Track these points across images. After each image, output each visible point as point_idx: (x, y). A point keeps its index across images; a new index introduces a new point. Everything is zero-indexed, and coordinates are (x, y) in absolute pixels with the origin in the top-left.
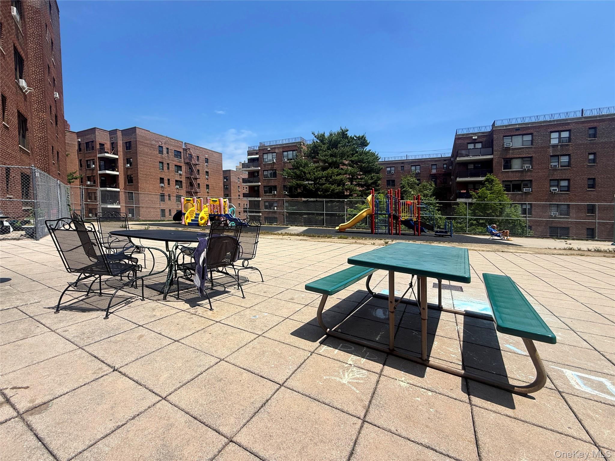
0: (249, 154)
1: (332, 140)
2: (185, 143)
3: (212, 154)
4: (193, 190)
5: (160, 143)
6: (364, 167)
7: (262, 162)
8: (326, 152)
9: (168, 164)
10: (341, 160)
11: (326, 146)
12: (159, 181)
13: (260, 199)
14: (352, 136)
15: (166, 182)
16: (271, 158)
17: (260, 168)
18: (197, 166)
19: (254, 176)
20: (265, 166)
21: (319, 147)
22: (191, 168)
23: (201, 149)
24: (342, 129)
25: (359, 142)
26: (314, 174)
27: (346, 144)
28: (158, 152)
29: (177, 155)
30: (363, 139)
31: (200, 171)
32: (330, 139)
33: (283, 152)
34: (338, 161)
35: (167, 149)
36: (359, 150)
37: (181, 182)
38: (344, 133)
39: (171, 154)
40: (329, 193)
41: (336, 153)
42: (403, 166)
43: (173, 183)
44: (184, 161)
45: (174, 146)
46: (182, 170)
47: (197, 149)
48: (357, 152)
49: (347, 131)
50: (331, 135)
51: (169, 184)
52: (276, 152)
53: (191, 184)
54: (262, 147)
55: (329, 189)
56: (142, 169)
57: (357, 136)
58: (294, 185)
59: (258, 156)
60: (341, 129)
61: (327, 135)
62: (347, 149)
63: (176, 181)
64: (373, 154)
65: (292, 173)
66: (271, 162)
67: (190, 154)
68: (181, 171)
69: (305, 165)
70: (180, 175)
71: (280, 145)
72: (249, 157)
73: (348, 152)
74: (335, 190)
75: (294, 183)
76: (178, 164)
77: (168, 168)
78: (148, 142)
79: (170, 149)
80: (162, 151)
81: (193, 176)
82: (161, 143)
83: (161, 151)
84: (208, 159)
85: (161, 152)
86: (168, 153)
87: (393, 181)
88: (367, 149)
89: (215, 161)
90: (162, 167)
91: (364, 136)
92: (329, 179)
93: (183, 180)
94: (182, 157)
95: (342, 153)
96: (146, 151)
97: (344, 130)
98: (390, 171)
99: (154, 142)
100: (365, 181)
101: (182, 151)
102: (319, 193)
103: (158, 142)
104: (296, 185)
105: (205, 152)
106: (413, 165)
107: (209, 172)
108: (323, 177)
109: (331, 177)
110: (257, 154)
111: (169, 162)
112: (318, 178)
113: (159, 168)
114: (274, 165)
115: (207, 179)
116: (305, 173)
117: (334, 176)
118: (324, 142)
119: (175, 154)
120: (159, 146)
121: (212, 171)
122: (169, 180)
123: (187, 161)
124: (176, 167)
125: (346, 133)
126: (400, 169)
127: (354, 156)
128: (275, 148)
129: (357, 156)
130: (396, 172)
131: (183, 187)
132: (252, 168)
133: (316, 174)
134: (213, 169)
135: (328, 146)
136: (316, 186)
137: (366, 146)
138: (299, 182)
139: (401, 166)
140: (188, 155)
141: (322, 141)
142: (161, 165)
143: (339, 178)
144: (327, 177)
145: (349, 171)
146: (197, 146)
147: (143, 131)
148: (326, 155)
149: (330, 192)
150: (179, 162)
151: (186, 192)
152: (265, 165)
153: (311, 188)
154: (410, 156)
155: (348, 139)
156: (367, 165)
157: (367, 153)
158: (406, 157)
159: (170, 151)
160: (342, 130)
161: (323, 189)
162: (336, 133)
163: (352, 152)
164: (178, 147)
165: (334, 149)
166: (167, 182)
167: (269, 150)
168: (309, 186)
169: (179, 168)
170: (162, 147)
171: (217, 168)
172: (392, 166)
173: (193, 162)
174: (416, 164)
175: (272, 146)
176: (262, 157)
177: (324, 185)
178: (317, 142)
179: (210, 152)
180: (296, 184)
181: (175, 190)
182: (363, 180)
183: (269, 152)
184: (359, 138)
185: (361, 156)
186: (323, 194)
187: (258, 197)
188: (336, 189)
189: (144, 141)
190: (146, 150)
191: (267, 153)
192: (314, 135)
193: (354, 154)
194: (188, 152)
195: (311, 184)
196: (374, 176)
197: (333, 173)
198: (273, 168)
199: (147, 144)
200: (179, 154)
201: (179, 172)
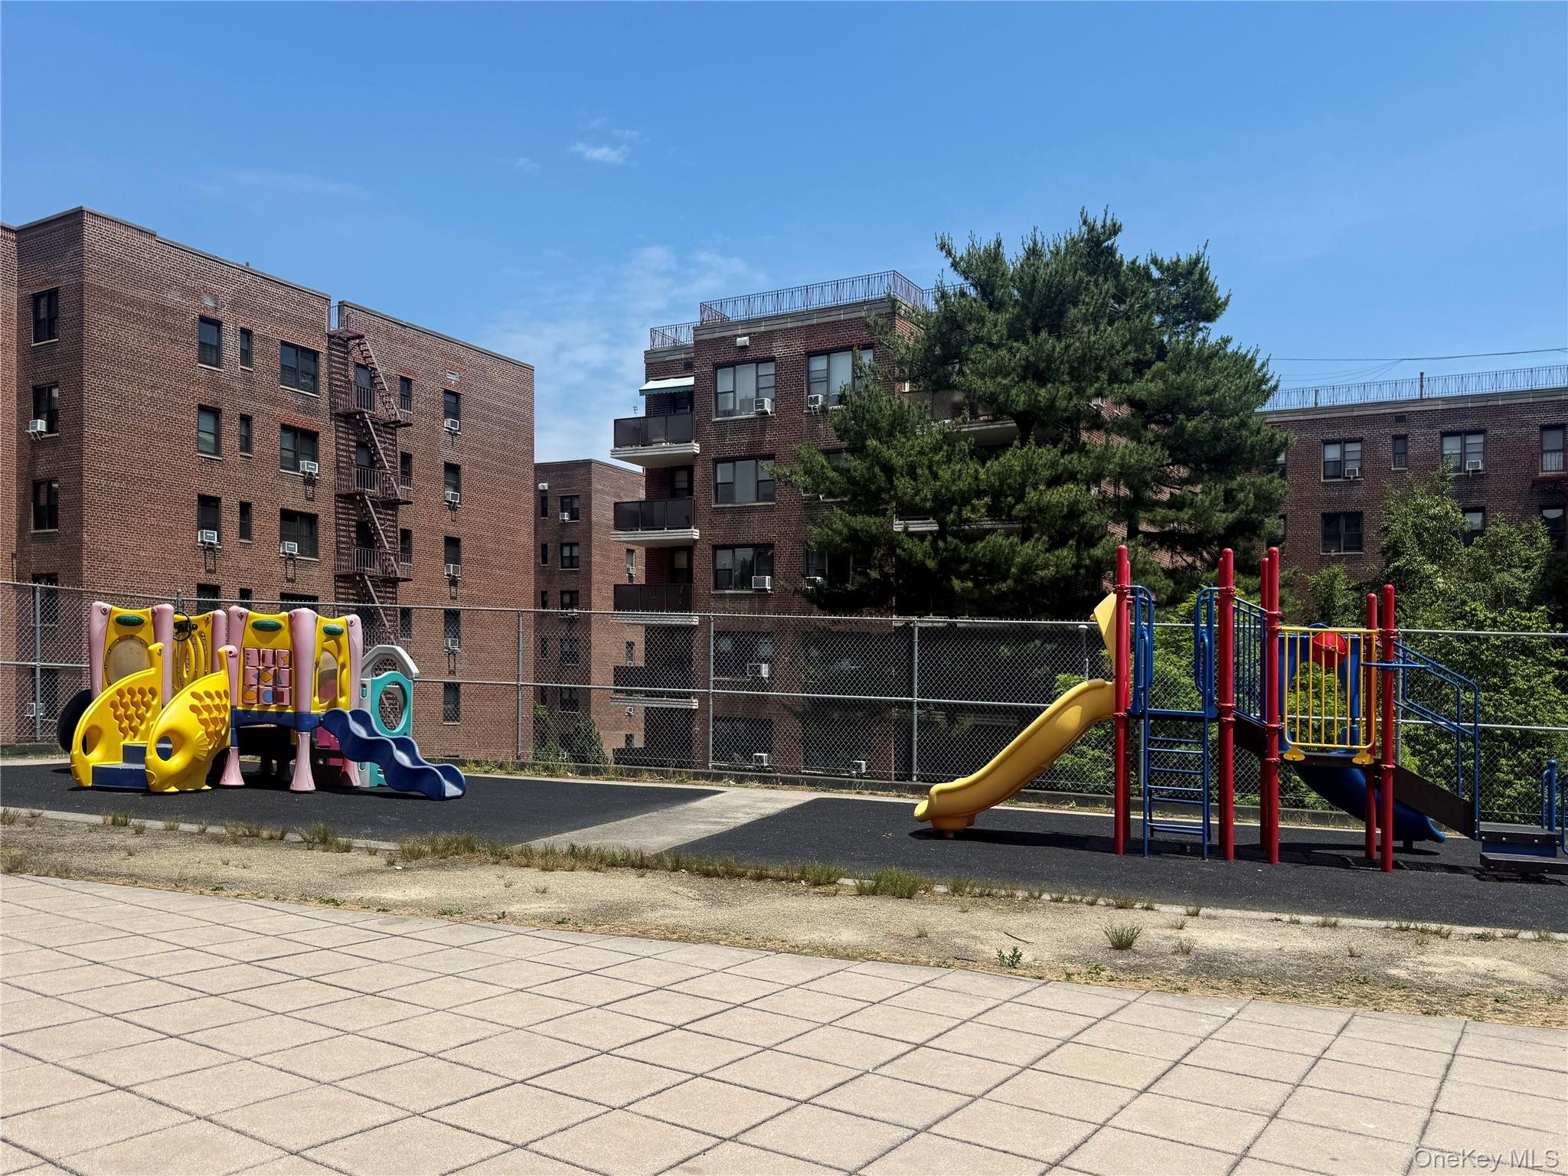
0: (656, 367)
1: (1034, 281)
2: (342, 305)
3: (484, 368)
4: (376, 570)
5: (210, 303)
6: (1194, 438)
7: (709, 416)
8: (1003, 352)
9: (246, 420)
10: (1075, 401)
11: (1003, 318)
12: (192, 514)
13: (695, 621)
14: (1141, 262)
15: (230, 518)
16: (752, 394)
17: (696, 448)
18: (399, 431)
19: (674, 494)
20: (721, 436)
21: (970, 321)
22: (365, 445)
23: (426, 342)
24: (1090, 220)
25: (1174, 294)
26: (936, 477)
27: (1104, 305)
28: (194, 353)
29: (295, 370)
30: (1196, 277)
31: (415, 463)
32: (1027, 280)
33: (811, 354)
34: (1062, 404)
35: (246, 334)
36: (1174, 339)
37: (311, 519)
38: (1099, 243)
39: (267, 362)
40: (1004, 587)
41: (1050, 359)
42: (1404, 437)
43: (266, 524)
44: (333, 405)
45: (285, 319)
46: (321, 454)
47: (404, 341)
48: (1161, 352)
49: (1115, 230)
50: (1033, 252)
51: (245, 531)
52: (772, 359)
53: (366, 536)
54: (712, 328)
55: (1009, 561)
56: (104, 449)
57: (1166, 262)
58: (838, 539)
59: (690, 381)
60: (1085, 222)
61: (1013, 256)
62: (1112, 335)
63: (287, 516)
64: (1243, 364)
65: (832, 474)
66: (752, 415)
67: (365, 367)
68: (315, 458)
69: (893, 426)
70: (310, 480)
71: (793, 316)
72: (653, 385)
73: (1111, 351)
74: (1038, 568)
75: (839, 525)
76: (301, 421)
77: (246, 445)
78: (143, 294)
79: (263, 338)
80: (218, 349)
81: (375, 491)
82: (215, 298)
83: (211, 346)
84: (457, 395)
85: (210, 352)
86: (246, 357)
87: (1355, 519)
88: (1214, 332)
89: (498, 410)
90: (211, 438)
91: (1198, 260)
92: (1011, 507)
93: (324, 507)
94: (323, 379)
95: (1083, 360)
96: (133, 344)
97: (1099, 224)
98: (1339, 464)
99: (173, 297)
100: (1197, 517)
101: (322, 347)
102: (957, 584)
103: (194, 293)
104: (848, 539)
105: (443, 354)
106: (1449, 427)
107: (465, 468)
108: (979, 494)
109: (1020, 497)
110: (687, 368)
111: (249, 406)
112: (953, 501)
113: (198, 439)
114: (763, 431)
115: (452, 507)
116: (889, 469)
117: (1035, 489)
118: (999, 293)
119: (283, 367)
120: (203, 319)
121: (476, 465)
122: (245, 508)
123: (349, 403)
124: (289, 436)
125: (1110, 242)
126: (1386, 451)
127: (1148, 375)
128: (769, 336)
129: (1161, 375)
130: (1366, 467)
131: (321, 553)
132: (664, 449)
133: (945, 473)
134: (486, 454)
135: (1018, 318)
136: (941, 544)
137: (1210, 317)
138: (859, 522)
139: (1396, 438)
140: (352, 373)
141: (986, 288)
142: (208, 423)
143: (1061, 496)
144: (997, 494)
145: (1117, 459)
146: (405, 320)
147: (122, 234)
148: (999, 370)
149: (1010, 582)
150: (306, 410)
151: (339, 578)
152: (721, 428)
153: (920, 556)
154: (1436, 379)
155: (1117, 276)
156: (1208, 427)
157: (1211, 357)
158: (1418, 385)
159: (257, 345)
160: (1092, 229)
161: (975, 563)
162: (1063, 245)
163: (1133, 355)
164: (301, 323)
165: (1044, 334)
166: (237, 519)
167: (744, 348)
168: (908, 544)
169: (304, 440)
170: (218, 324)
171: (504, 446)
172: (1347, 435)
173: (380, 411)
174: (1469, 424)
175: (759, 321)
176: (708, 386)
177: (982, 539)
178: (963, 294)
179: (470, 356)
180: (845, 531)
181: (279, 569)
182: (1187, 514)
183: (739, 359)
184: (1175, 273)
185: (1178, 373)
186: (976, 594)
187: (686, 606)
188: (1039, 561)
189: (123, 290)
190: (132, 337)
191: (732, 365)
192: (949, 253)
193: (1149, 364)
194: (356, 353)
195: (921, 536)
196: (1242, 488)
197: (1029, 469)
198: (761, 443)
199: (141, 304)
200: (306, 364)
201: (306, 465)
